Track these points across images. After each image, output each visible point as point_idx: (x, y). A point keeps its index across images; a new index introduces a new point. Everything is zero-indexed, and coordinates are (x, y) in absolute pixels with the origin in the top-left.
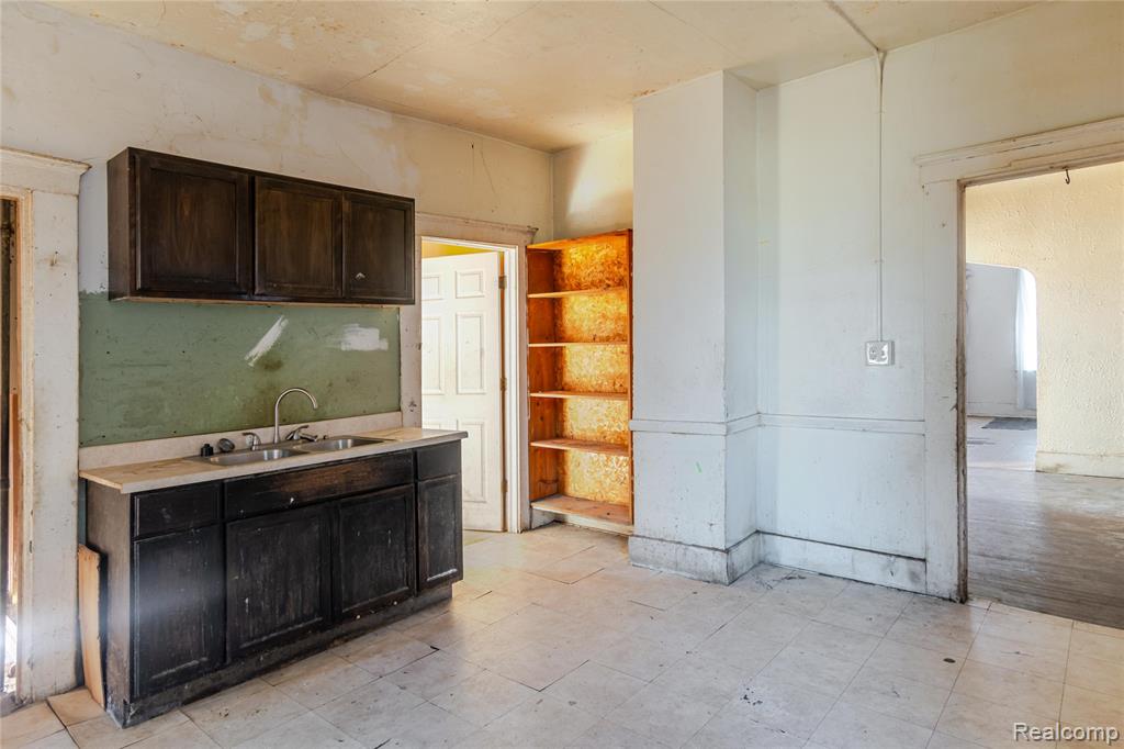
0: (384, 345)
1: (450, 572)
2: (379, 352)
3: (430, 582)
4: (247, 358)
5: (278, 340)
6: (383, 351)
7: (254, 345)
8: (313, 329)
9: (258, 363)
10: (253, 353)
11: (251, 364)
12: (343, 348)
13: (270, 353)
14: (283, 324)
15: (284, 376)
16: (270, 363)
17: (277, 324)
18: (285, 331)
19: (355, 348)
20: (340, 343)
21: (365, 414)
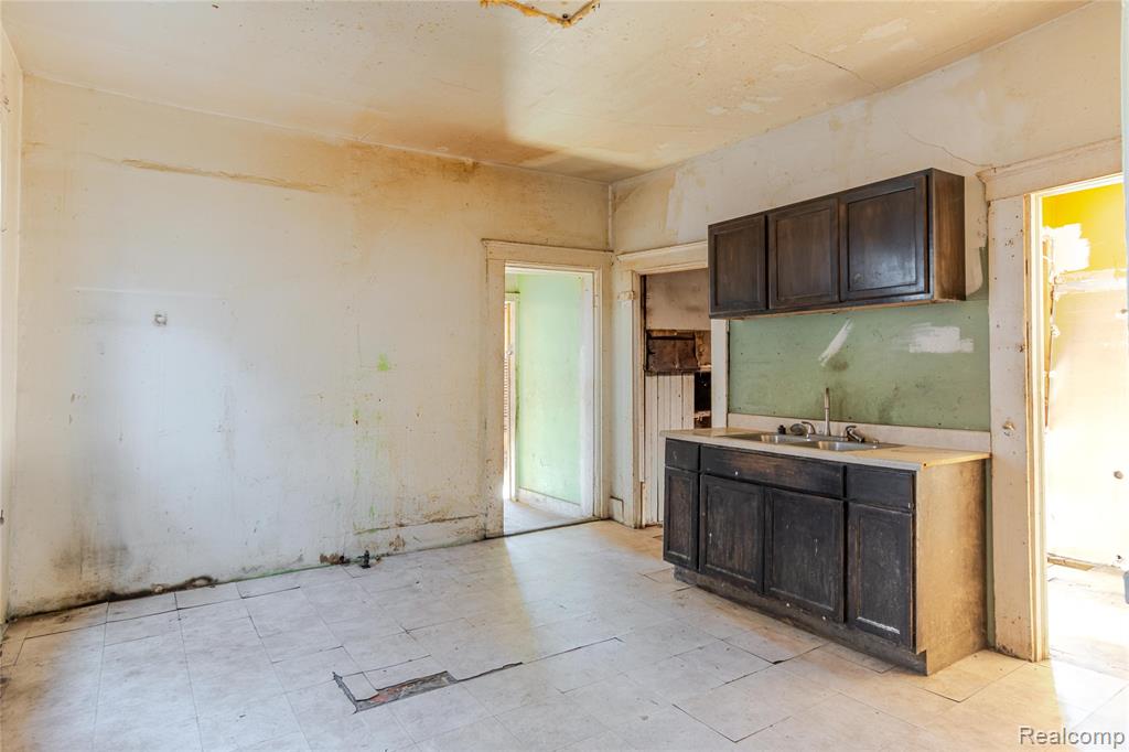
0: (968, 346)
1: (890, 629)
2: (958, 355)
3: (860, 622)
4: (820, 359)
5: (844, 343)
6: (966, 354)
7: (825, 348)
8: (877, 331)
9: (829, 363)
10: (823, 356)
11: (823, 365)
12: (912, 350)
13: (838, 354)
14: (849, 328)
15: (850, 378)
16: (838, 365)
17: (843, 330)
18: (851, 335)
19: (924, 350)
20: (907, 345)
21: (939, 426)
